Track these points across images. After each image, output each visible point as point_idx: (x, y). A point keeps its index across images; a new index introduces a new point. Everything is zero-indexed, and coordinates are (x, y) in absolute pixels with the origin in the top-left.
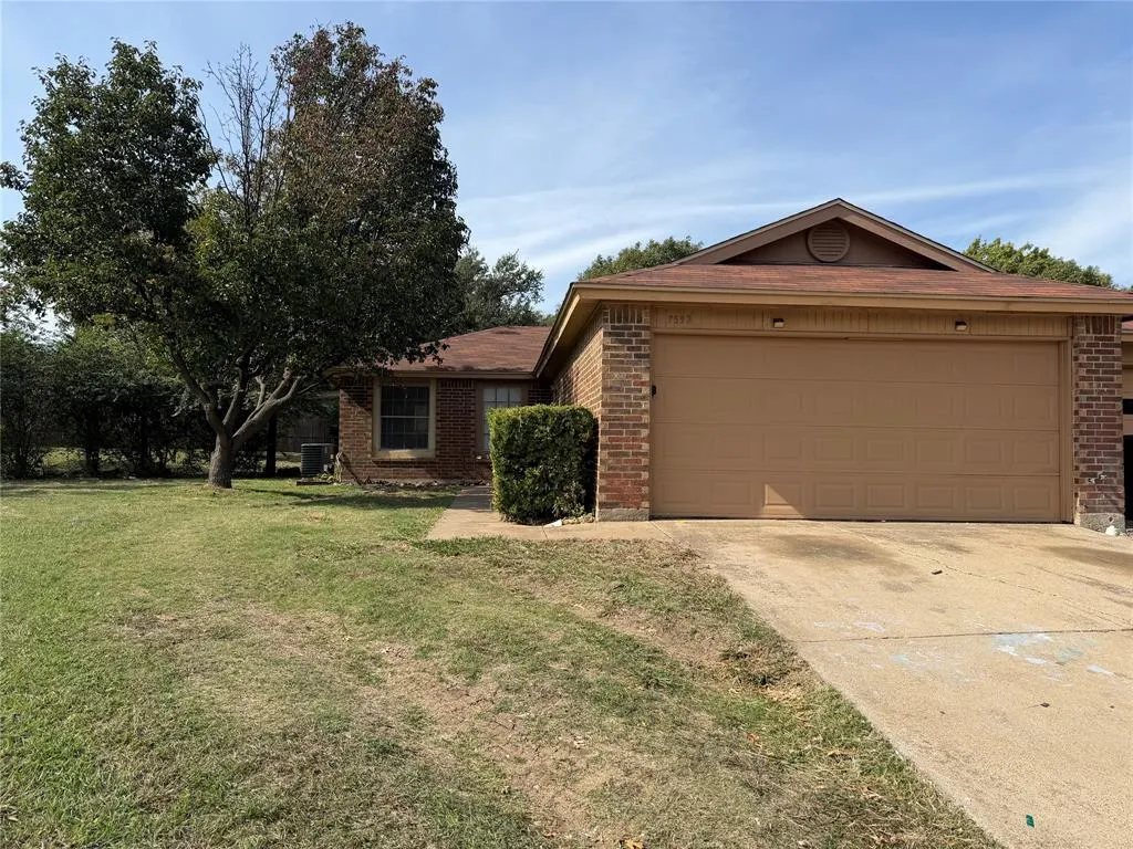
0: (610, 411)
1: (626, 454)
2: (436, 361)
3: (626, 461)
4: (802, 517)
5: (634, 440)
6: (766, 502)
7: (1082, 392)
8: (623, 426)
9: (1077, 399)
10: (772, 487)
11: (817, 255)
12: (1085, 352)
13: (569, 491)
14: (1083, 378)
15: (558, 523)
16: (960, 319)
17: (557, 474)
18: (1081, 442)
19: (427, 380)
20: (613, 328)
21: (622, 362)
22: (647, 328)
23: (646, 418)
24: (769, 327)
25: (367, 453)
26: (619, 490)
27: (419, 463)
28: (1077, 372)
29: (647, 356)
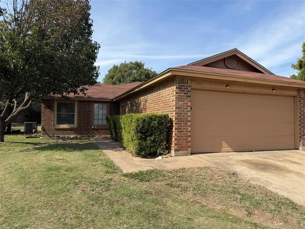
0: (178, 116)
1: (183, 132)
2: (84, 94)
3: (183, 134)
4: (232, 151)
5: (186, 126)
6: (223, 147)
7: (302, 111)
8: (182, 121)
9: (300, 113)
10: (225, 142)
11: (228, 66)
12: (302, 99)
13: (162, 145)
14: (302, 107)
15: (160, 158)
16: (274, 88)
17: (158, 139)
18: (302, 126)
19: (75, 101)
20: (179, 86)
21: (182, 98)
22: (190, 86)
23: (189, 119)
24: (225, 88)
25: (52, 126)
26: (180, 144)
27: (71, 129)
28: (300, 105)
29: (190, 96)
